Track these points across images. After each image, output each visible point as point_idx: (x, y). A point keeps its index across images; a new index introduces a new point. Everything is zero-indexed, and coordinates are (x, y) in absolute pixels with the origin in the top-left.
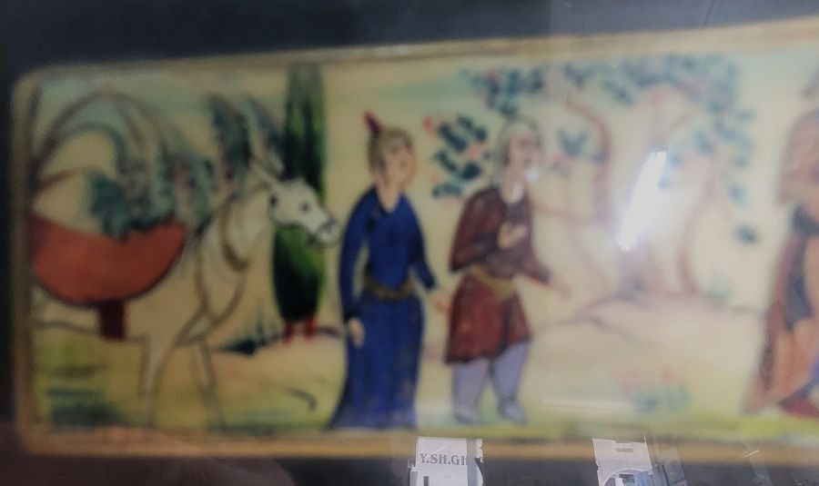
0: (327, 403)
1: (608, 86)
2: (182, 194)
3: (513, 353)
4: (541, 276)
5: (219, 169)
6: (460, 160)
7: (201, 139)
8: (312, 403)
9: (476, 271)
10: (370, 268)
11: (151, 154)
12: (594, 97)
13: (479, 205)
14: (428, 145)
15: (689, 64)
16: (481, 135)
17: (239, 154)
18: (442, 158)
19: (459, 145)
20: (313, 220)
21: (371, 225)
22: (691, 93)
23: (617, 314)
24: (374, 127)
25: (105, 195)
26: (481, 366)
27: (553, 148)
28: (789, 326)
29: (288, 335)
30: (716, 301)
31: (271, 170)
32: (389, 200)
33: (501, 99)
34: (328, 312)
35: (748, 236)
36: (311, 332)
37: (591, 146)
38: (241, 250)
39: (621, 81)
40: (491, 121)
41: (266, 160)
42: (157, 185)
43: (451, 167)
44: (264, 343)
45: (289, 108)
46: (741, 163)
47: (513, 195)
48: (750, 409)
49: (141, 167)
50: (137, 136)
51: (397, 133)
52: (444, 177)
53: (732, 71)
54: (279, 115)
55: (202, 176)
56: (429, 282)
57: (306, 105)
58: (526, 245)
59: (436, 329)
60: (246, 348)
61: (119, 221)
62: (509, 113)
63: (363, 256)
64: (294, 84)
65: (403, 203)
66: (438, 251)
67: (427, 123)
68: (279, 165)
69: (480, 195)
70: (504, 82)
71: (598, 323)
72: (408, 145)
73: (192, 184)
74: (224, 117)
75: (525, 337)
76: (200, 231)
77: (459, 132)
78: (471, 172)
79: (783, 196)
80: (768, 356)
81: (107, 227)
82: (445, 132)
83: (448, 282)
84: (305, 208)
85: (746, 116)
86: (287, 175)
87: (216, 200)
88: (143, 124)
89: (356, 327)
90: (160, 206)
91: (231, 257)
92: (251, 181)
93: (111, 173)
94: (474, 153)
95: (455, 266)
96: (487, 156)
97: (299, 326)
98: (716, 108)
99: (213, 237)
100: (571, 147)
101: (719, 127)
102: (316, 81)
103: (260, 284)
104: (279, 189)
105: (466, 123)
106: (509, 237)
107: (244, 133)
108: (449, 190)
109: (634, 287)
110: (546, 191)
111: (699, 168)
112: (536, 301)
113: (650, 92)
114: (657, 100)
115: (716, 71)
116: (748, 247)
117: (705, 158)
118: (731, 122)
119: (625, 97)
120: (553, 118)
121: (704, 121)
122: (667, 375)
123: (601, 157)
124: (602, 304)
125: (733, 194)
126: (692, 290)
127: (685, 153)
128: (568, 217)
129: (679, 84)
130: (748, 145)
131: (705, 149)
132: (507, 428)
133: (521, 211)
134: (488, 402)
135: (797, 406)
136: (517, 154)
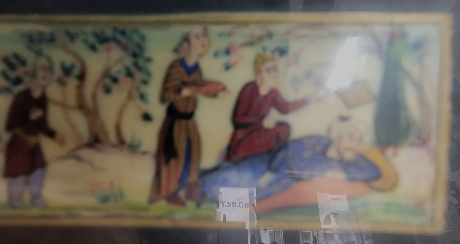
1: (85, 42)
3: (38, 173)
4: (51, 134)
6: (12, 75)
9: (18, 131)
12: (80, 48)
13: (21, 98)
16: (23, 63)
18: (4, 73)
19: (12, 67)
22: (125, 48)
23: (86, 153)
26: (21, 179)
27: (58, 72)
28: (168, 162)
30: (133, 148)
35: (147, 117)
37: (76, 71)
39: (92, 39)
43: (9, 79)
46: (145, 82)
47: (36, 94)
48: (152, 201)
52: (4, 84)
53: (143, 38)
58: (43, 118)
62: (39, 53)
69: (22, 93)
70: (36, 37)
71: (78, 158)
75: (44, 166)
77: (14, 61)
78: (18, 81)
80: (158, 174)
82: (6, 60)
83: (6, 137)
85: (149, 60)
94: (20, 72)
95: (8, 130)
96: (25, 74)
98: (135, 55)
100: (67, 71)
101: (136, 65)
105: (16, 56)
106: (36, 114)
108: (7, 90)
109: (95, 141)
110: (54, 92)
111: (126, 84)
112: (49, 148)
113: (105, 45)
114: (108, 50)
115: (136, 38)
116: (148, 124)
117: (129, 80)
118: (141, 62)
119: (93, 48)
120: (59, 56)
121: (129, 61)
122: (112, 184)
123: (82, 77)
124: (80, 147)
125: (142, 97)
126: (121, 142)
127: (121, 77)
128: (64, 106)
129: (118, 43)
130: (149, 74)
131: (129, 74)
132: (35, 211)
133: (42, 102)
134: (27, 197)
135: (173, 199)
136: (40, 73)
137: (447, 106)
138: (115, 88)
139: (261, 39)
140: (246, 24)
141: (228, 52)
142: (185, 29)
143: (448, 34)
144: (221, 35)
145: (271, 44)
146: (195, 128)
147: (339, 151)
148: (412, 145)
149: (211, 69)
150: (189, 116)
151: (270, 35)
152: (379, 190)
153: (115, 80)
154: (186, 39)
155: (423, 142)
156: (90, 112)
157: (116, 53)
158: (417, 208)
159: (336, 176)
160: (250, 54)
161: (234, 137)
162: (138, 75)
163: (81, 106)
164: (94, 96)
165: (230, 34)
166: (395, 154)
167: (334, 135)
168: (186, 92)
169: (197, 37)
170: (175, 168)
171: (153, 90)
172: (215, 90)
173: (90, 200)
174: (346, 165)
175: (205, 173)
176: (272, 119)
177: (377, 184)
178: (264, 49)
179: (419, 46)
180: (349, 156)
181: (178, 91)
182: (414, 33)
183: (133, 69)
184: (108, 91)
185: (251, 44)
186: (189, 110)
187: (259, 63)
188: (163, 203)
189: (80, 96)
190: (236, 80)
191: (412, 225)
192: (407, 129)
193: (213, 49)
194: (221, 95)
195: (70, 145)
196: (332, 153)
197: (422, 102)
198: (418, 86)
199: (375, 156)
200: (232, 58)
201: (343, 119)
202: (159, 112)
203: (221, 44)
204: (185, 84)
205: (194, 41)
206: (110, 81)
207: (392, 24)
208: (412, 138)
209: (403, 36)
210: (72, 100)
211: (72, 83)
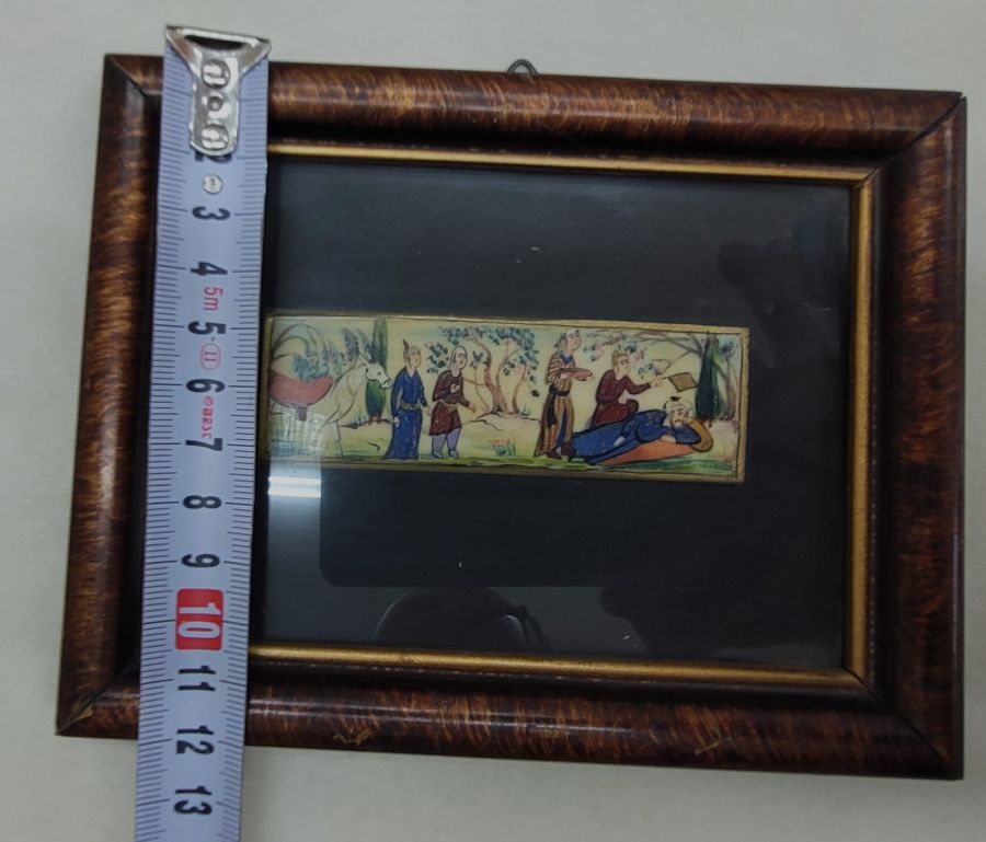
0: (384, 449)
1: (491, 337)
2: (331, 365)
3: (454, 432)
4: (466, 404)
5: (346, 357)
6: (437, 360)
7: (340, 346)
8: (379, 448)
9: (441, 400)
10: (403, 397)
11: (320, 350)
12: (485, 340)
13: (444, 376)
14: (426, 353)
15: (518, 331)
16: (446, 351)
17: (354, 352)
18: (431, 358)
19: (438, 355)
20: (382, 379)
21: (404, 382)
22: (519, 343)
23: (491, 419)
24: (405, 344)
25: (300, 364)
26: (442, 436)
27: (471, 358)
28: (549, 426)
29: (370, 422)
30: (525, 416)
31: (367, 360)
32: (411, 373)
33: (452, 338)
34: (386, 414)
35: (535, 394)
36: (379, 421)
37: (484, 359)
38: (353, 388)
39: (495, 336)
40: (450, 346)
41: (364, 354)
42: (322, 362)
43: (435, 362)
44: (361, 425)
45: (374, 335)
46: (534, 368)
47: (455, 374)
48: (535, 455)
49: (315, 354)
50: (315, 343)
51: (414, 348)
52: (432, 365)
53: (532, 336)
54: (370, 338)
55: (340, 359)
56: (425, 404)
57: (381, 335)
58: (461, 392)
59: (427, 422)
60: (354, 426)
61: (305, 375)
62: (456, 343)
63: (401, 394)
64: (376, 326)
65: (416, 373)
66: (428, 394)
67: (426, 345)
68: (370, 358)
69: (445, 372)
70: (454, 333)
71: (484, 421)
72: (419, 353)
73: (336, 361)
74: (349, 337)
75: (460, 426)
76: (338, 380)
77: (438, 349)
78: (442, 364)
79: (547, 382)
80: (542, 435)
81: (301, 377)
82: (432, 348)
83: (432, 405)
84: (379, 374)
85: (536, 352)
86: (372, 361)
87: (345, 368)
88: (315, 337)
89: (397, 420)
90: (323, 370)
91: (350, 390)
92: (358, 361)
93: (304, 356)
94: (443, 357)
95: (434, 400)
96: (447, 359)
97: (375, 418)
98: (526, 348)
99: (343, 381)
100: (477, 358)
101: (527, 354)
102: (384, 323)
103: (361, 401)
104: (369, 366)
105: (440, 346)
106: (455, 389)
107: (357, 344)
108: (433, 370)
109: (498, 410)
110: (468, 373)
111: (520, 369)
112: (464, 413)
113: (506, 340)
114: (507, 343)
115: (527, 335)
116: (535, 398)
117: (523, 366)
118: (531, 354)
119: (496, 342)
120: (471, 347)
121: (522, 353)
122: (508, 442)
123: (488, 363)
124: (486, 414)
125: (532, 379)
126: (517, 411)
127: (516, 364)
128: (475, 383)
129: (514, 338)
130: (537, 363)
131: (523, 362)
132: (451, 460)
133: (459, 380)
134: (445, 450)
135: (552, 454)
136: (458, 359)
137: (745, 392)
138: (512, 371)
139: (617, 340)
140: (607, 328)
141: (593, 348)
142: (563, 330)
143: (746, 342)
144: (588, 336)
145: (624, 344)
146: (570, 401)
147: (671, 422)
148: (721, 419)
149: (582, 360)
150: (566, 393)
151: (624, 337)
152: (699, 451)
153: (513, 366)
154: (563, 337)
155: (729, 417)
156: (495, 389)
157: (513, 346)
158: (726, 464)
159: (668, 439)
160: (609, 350)
161: (597, 410)
162: (529, 363)
163: (487, 385)
164: (497, 377)
165: (595, 336)
166: (710, 426)
167: (668, 410)
168: (563, 376)
169: (571, 335)
170: (555, 430)
171: (540, 374)
172: (584, 376)
173: (492, 454)
174: (675, 432)
175: (575, 436)
176: (625, 397)
177: (698, 446)
178: (619, 347)
179: (726, 349)
180: (678, 425)
181: (558, 375)
182: (723, 341)
183: (525, 358)
184: (507, 374)
185: (610, 343)
186: (566, 390)
187: (616, 356)
188: (544, 457)
189: (487, 377)
190: (599, 369)
191: (724, 475)
192: (719, 408)
193: (583, 346)
194: (588, 378)
195: (480, 412)
196: (667, 423)
197: (728, 388)
198: (726, 378)
199: (696, 426)
200: (596, 353)
201: (674, 399)
202: (544, 391)
203: (588, 343)
204: (562, 370)
205: (569, 339)
206: (508, 366)
207: (708, 333)
208: (722, 414)
209: (717, 341)
210: (481, 380)
211: (481, 367)
